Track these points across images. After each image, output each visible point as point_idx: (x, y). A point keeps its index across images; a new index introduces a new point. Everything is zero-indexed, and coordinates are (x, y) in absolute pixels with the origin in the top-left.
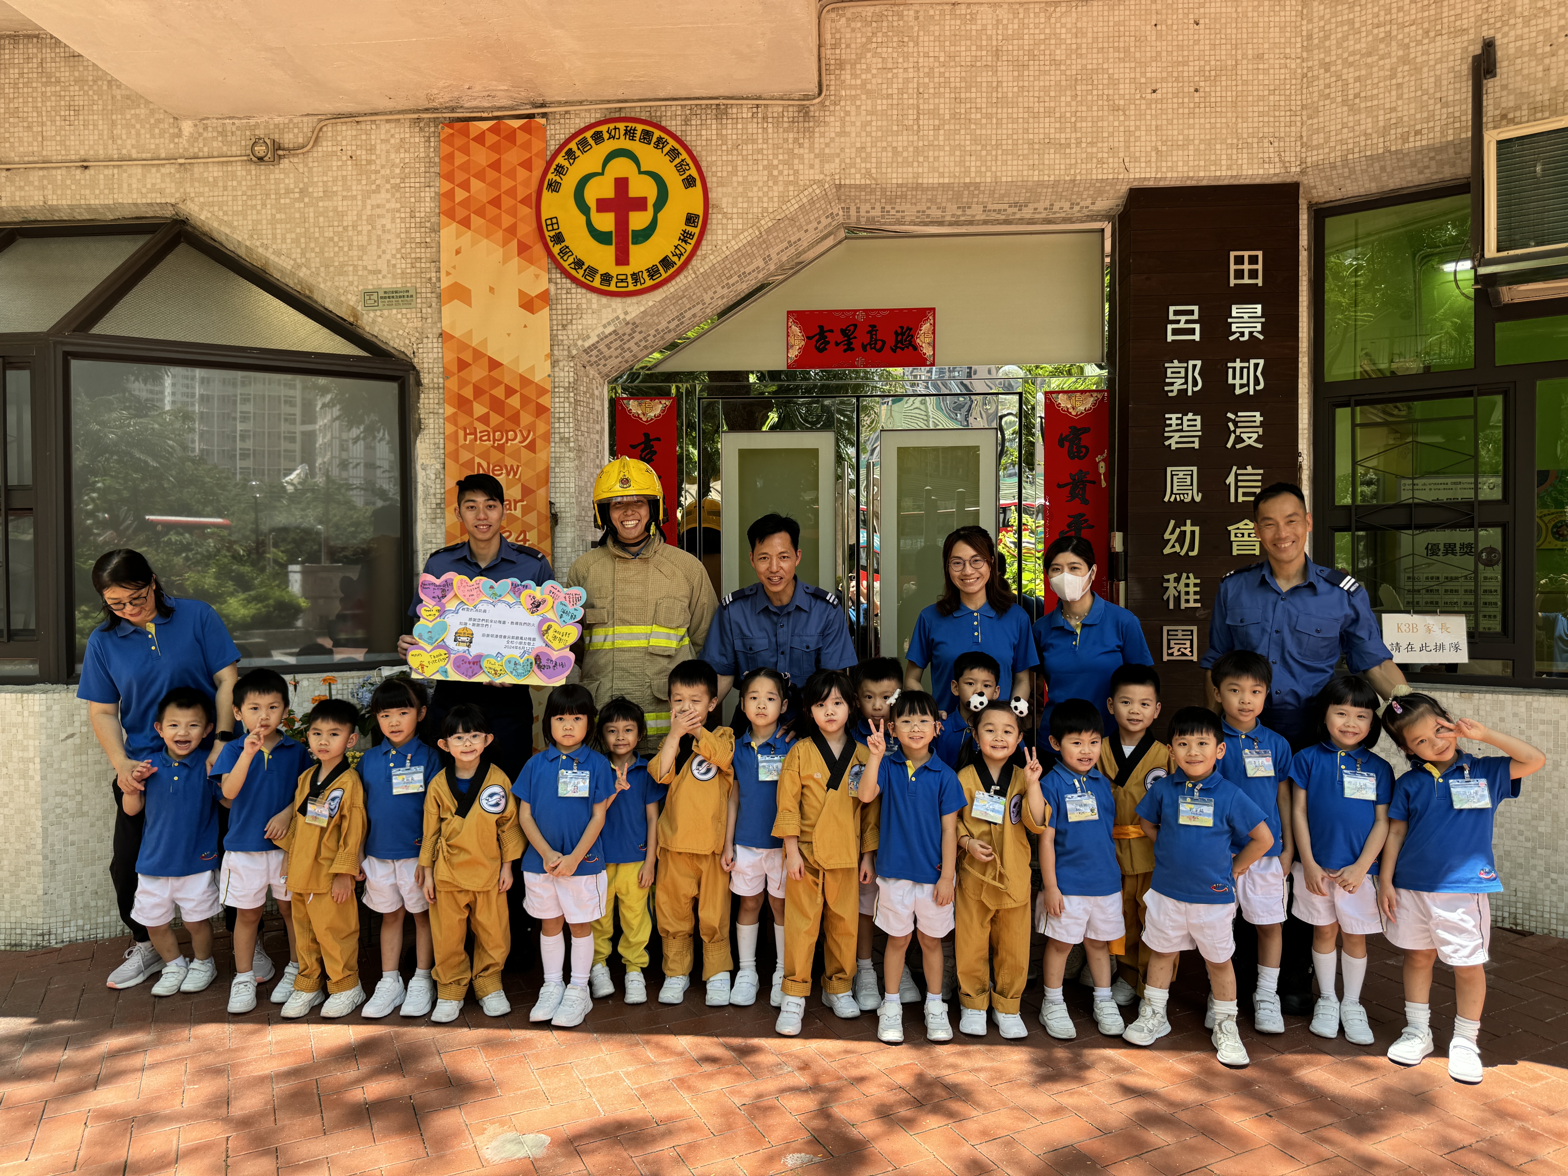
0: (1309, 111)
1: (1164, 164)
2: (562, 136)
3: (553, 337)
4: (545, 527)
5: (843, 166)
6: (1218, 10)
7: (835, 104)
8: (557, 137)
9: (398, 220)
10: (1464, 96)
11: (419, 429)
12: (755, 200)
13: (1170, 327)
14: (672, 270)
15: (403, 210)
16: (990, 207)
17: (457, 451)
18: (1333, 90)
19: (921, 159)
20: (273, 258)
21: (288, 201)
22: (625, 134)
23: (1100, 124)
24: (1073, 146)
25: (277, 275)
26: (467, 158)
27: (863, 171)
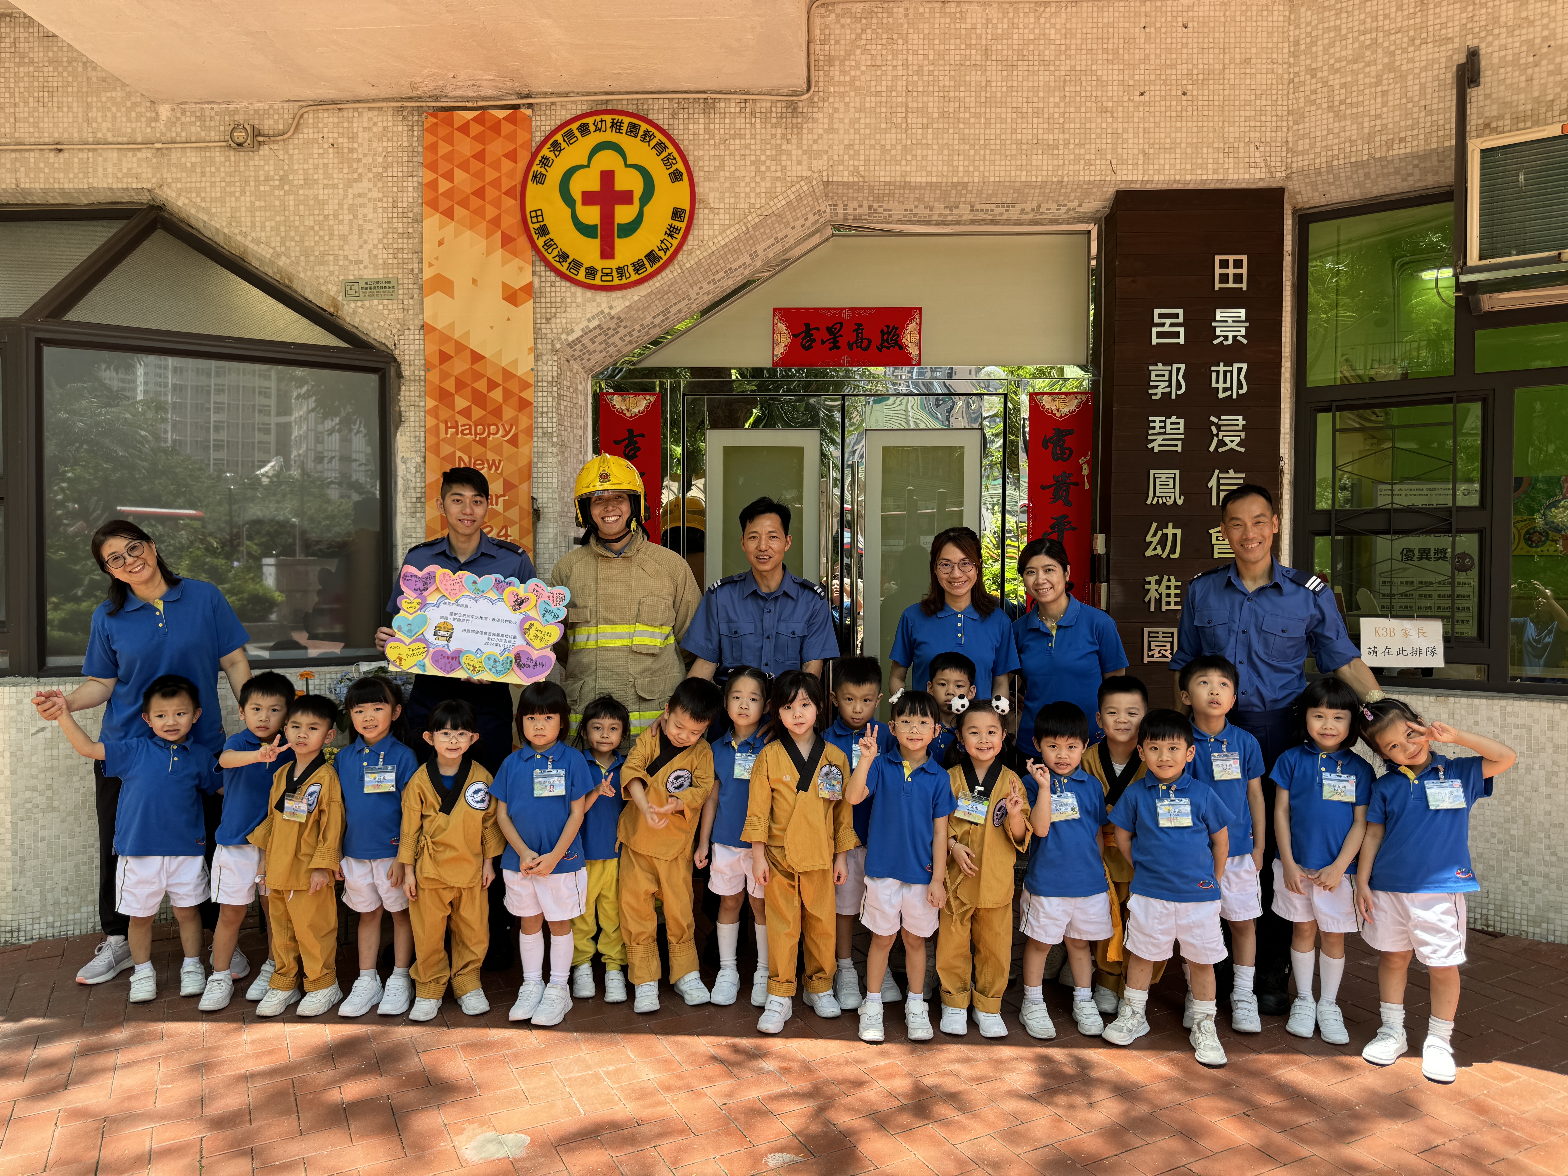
0: (1296, 117)
1: (1151, 167)
2: (548, 128)
3: (536, 331)
4: (528, 522)
5: (831, 163)
6: (1207, 14)
7: (824, 101)
8: (543, 128)
9: (380, 210)
10: (1448, 104)
11: (399, 422)
12: (743, 195)
13: (1155, 330)
14: (657, 265)
15: (385, 199)
16: (978, 207)
17: (438, 445)
18: (1319, 96)
19: (909, 158)
20: (251, 245)
21: (267, 188)
22: (612, 127)
24: (1061, 147)
25: (256, 264)
26: (451, 148)
27: (851, 168)
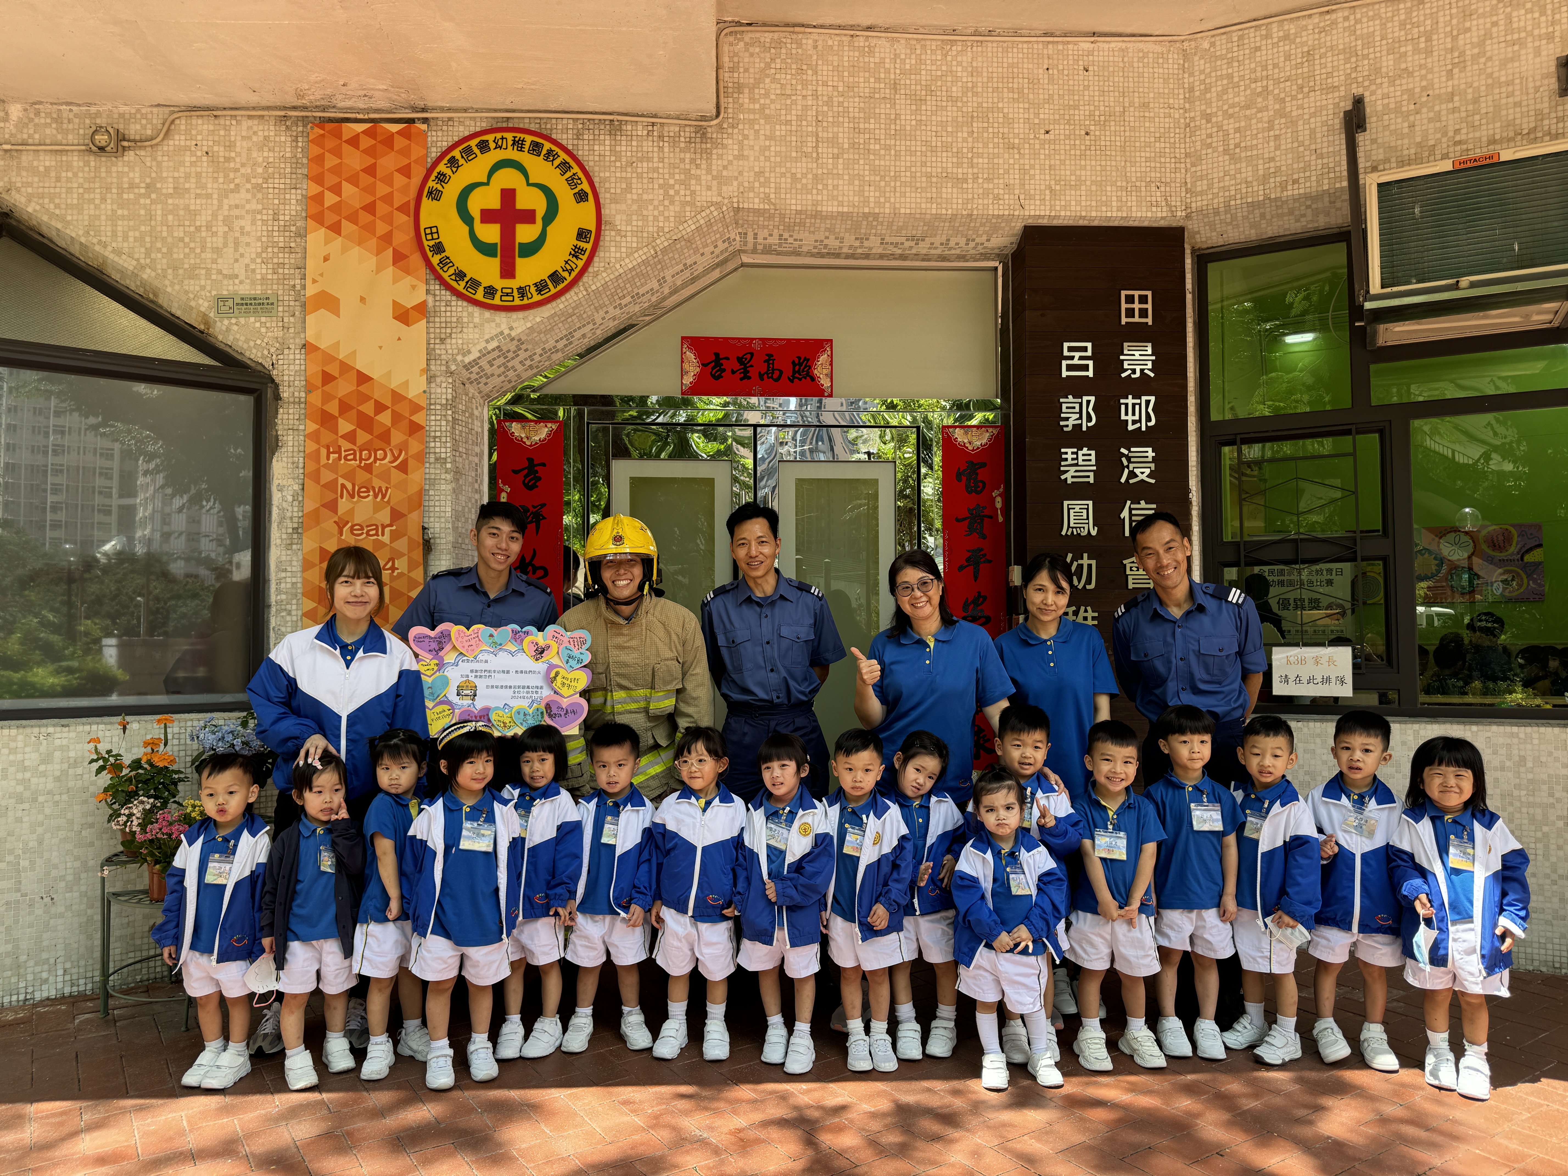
0: (1193, 159)
1: (1058, 203)
2: (445, 144)
3: (430, 352)
4: (418, 554)
5: (741, 189)
6: (1106, 59)
7: (733, 127)
8: (439, 144)
9: (259, 223)
10: (1337, 148)
11: (276, 447)
12: (651, 218)
13: (1064, 363)
14: (561, 286)
15: (265, 212)
16: (887, 240)
17: (318, 471)
18: (1215, 139)
19: (820, 187)
20: (112, 256)
21: (132, 196)
22: (513, 144)
23: (996, 161)
24: (970, 181)
25: (116, 276)
26: (338, 161)
27: (762, 196)
